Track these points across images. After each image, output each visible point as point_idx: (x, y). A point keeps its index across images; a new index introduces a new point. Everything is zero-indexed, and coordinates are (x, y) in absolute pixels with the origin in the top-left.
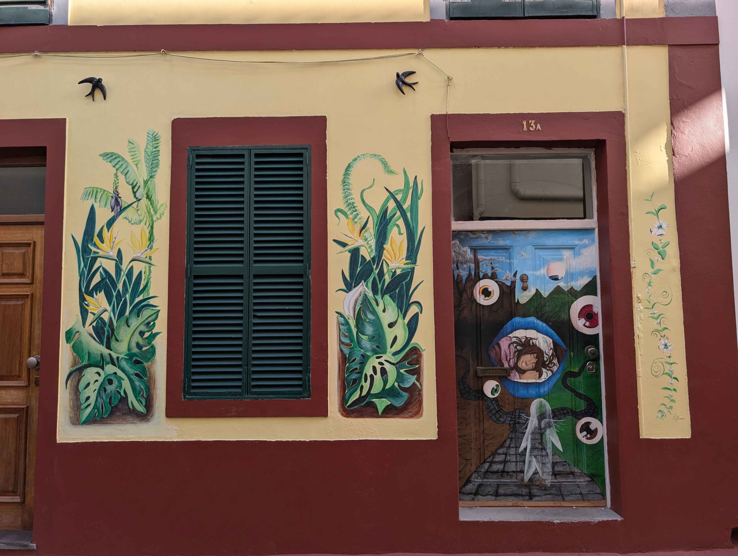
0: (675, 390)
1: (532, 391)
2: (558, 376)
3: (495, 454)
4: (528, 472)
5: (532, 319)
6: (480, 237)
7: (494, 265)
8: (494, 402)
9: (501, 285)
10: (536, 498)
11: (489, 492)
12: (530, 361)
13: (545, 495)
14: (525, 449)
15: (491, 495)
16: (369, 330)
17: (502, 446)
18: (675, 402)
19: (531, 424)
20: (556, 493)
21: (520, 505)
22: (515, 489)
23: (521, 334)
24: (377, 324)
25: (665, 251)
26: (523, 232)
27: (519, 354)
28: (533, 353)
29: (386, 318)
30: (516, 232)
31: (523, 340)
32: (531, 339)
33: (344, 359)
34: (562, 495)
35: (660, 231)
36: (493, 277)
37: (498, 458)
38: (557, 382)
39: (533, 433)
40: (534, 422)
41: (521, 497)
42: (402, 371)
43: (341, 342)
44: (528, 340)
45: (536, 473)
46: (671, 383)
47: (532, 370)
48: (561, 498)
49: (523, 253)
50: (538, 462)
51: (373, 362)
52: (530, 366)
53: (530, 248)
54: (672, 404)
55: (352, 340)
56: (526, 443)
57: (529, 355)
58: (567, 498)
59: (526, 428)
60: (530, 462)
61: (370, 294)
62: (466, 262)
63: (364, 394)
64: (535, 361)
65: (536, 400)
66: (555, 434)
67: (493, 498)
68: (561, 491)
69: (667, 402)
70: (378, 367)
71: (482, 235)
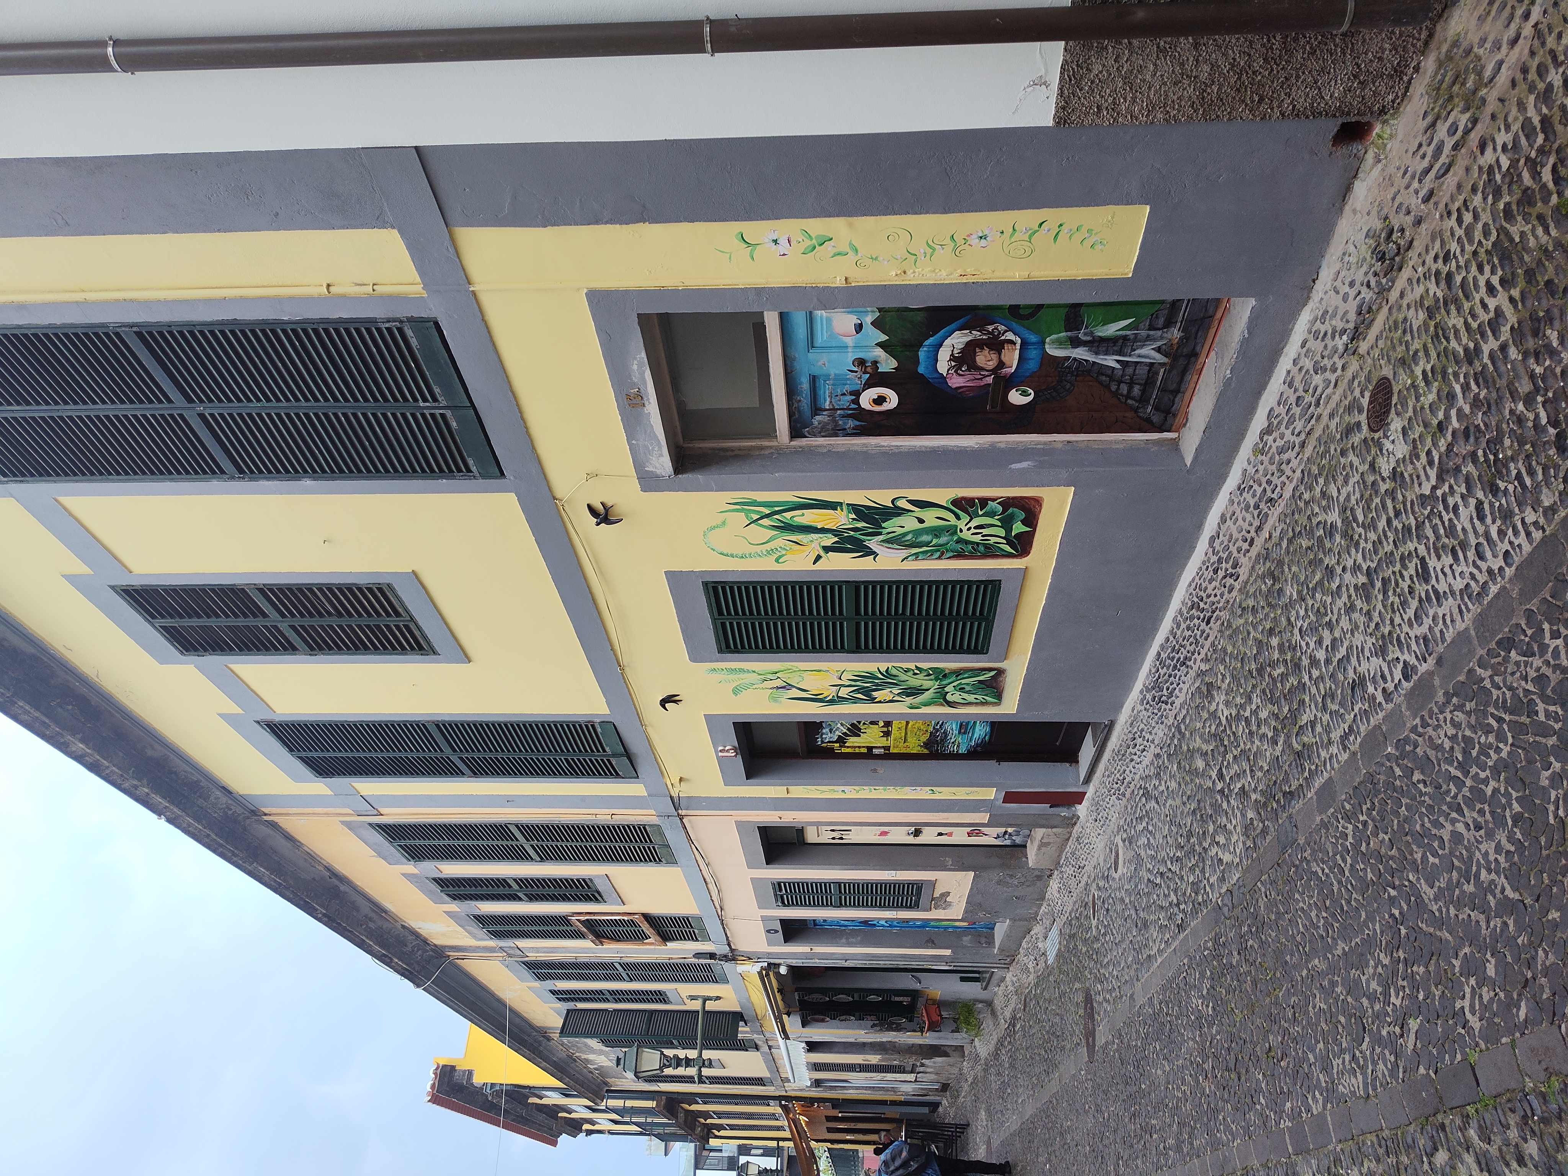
0: (1061, 225)
1: (1033, 353)
2: (1014, 325)
3: (1116, 394)
4: (1154, 359)
5: (922, 354)
6: (798, 409)
7: (839, 393)
8: (1041, 394)
9: (869, 385)
10: (1198, 349)
11: (1170, 399)
12: (986, 357)
13: (1196, 338)
14: (1118, 361)
15: (1175, 397)
16: (925, 538)
17: (1108, 387)
18: (1081, 226)
19: (1082, 355)
20: (1197, 327)
21: (1201, 366)
22: (1174, 372)
23: (943, 366)
24: (917, 533)
25: (817, 237)
26: (788, 362)
27: (973, 367)
28: (975, 353)
29: (914, 525)
30: (789, 371)
31: (953, 364)
32: (952, 355)
33: (960, 555)
34: (1204, 318)
35: (783, 241)
36: (857, 394)
37: (1124, 389)
38: (1024, 327)
39: (1097, 353)
40: (1081, 352)
41: (1190, 366)
42: (980, 513)
43: (939, 558)
44: (953, 358)
45: (1158, 350)
46: (1048, 231)
47: (1000, 354)
48: (1207, 320)
49: (820, 363)
50: (1142, 347)
51: (966, 535)
52: (994, 356)
53: (811, 356)
54: (1084, 230)
55: (938, 551)
56: (1110, 361)
57: (977, 358)
58: (1211, 312)
59: (1086, 361)
60: (1139, 356)
61: (881, 538)
62: (834, 421)
63: (1005, 542)
64: (986, 351)
65: (1047, 350)
66: (1105, 327)
67: (1180, 395)
68: (1196, 320)
69: (1078, 237)
70: (973, 531)
71: (796, 405)
